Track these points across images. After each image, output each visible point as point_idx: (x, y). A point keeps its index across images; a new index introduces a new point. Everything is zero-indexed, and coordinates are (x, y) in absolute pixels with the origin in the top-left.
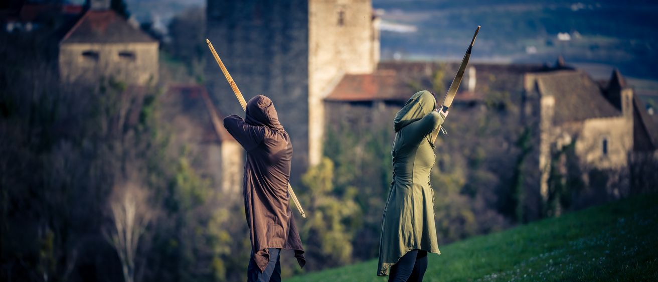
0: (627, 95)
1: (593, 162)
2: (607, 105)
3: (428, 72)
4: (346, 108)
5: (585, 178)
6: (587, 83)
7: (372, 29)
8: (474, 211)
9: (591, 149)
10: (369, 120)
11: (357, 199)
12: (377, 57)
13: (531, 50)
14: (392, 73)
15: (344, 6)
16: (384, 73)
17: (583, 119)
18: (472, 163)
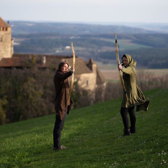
0: (94, 66)
1: (84, 88)
2: (88, 69)
3: (31, 58)
4: (3, 69)
5: (81, 93)
6: (82, 62)
7: (12, 44)
8: (46, 103)
9: (83, 83)
10: (11, 73)
11: (7, 99)
12: (13, 53)
13: (57, 51)
14: (18, 58)
15: (2, 36)
16: (15, 58)
17: (80, 74)
18: (45, 87)
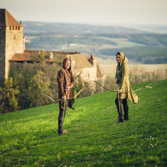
0: (95, 61)
1: (86, 80)
2: (89, 64)
3: (40, 53)
4: (16, 63)
5: (83, 85)
6: (84, 58)
7: (23, 41)
8: (52, 93)
9: (85, 76)
10: (22, 67)
11: (19, 89)
12: (24, 49)
13: (63, 48)
14: (29, 53)
15: (15, 34)
16: (27, 53)
17: (83, 68)
18: (52, 79)
